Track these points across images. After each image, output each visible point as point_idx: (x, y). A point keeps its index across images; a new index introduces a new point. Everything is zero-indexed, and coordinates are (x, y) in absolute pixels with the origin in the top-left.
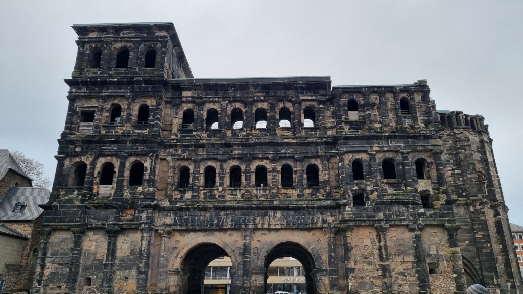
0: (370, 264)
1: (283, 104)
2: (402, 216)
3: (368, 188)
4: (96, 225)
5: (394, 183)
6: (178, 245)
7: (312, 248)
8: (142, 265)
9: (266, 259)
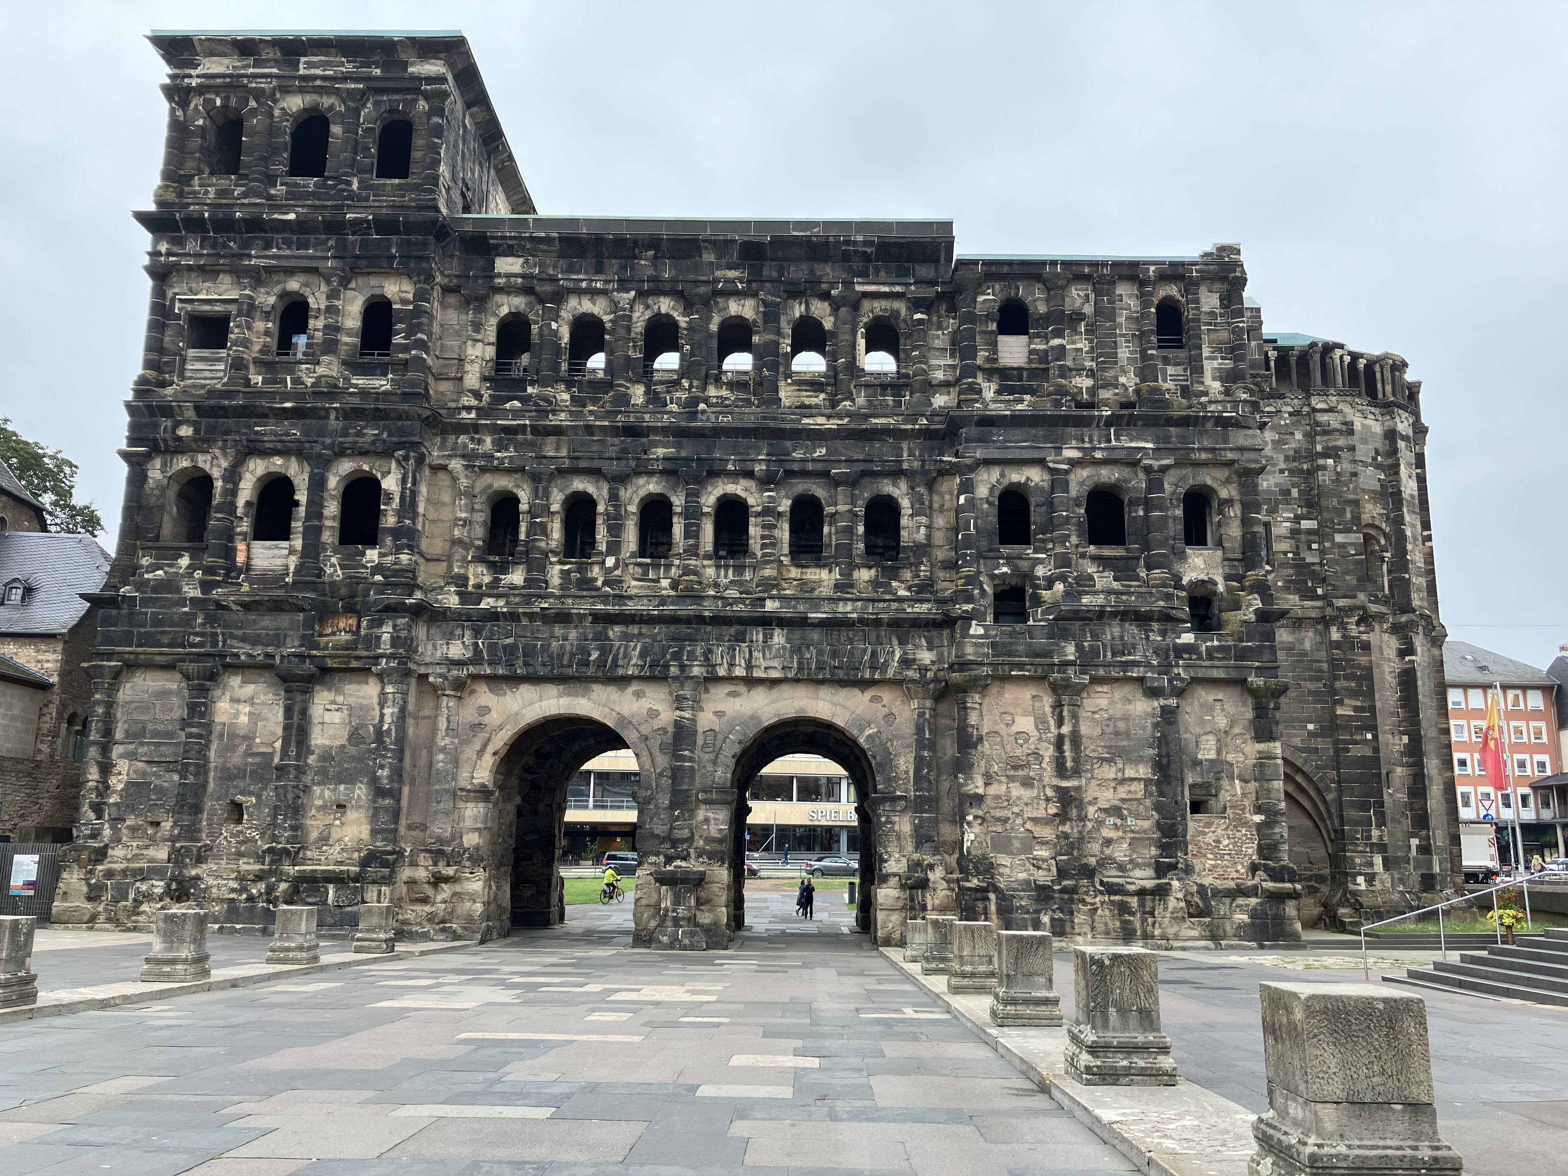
0: (1027, 783)
1: (803, 307)
2: (1129, 655)
3: (1040, 571)
4: (250, 656)
5: (1115, 558)
6: (486, 719)
7: (869, 736)
8: (383, 773)
9: (737, 763)
